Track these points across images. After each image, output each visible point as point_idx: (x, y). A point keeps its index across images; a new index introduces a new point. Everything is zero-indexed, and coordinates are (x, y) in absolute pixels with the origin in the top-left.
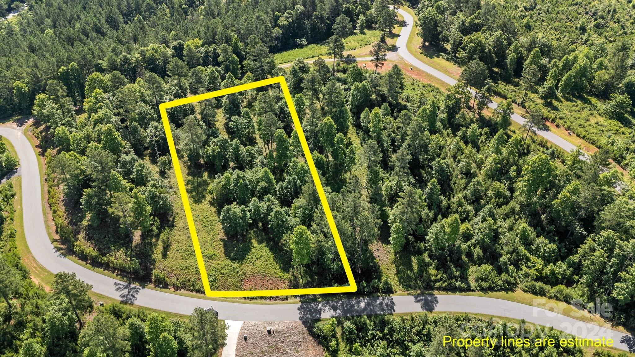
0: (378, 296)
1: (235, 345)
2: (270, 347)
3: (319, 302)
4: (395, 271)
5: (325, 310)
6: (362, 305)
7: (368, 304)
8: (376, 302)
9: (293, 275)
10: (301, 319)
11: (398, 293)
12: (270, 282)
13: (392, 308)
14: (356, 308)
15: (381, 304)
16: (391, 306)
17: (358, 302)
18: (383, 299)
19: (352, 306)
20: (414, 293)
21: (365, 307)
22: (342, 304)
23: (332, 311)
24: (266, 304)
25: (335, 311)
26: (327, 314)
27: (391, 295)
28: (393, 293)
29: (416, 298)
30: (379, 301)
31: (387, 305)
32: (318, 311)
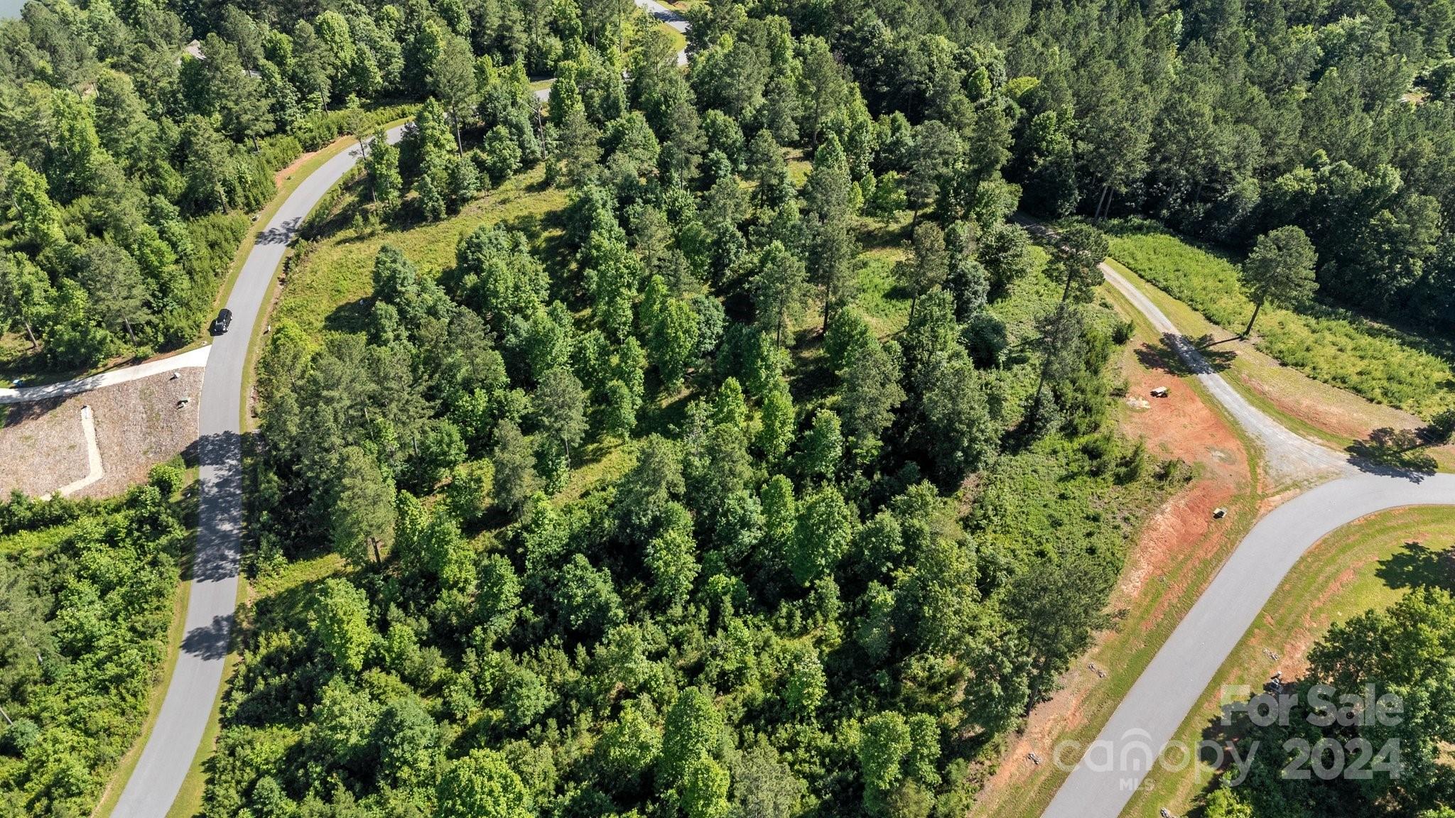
0: (243, 553)
2: (157, 414)
3: (241, 461)
5: (220, 469)
6: (227, 527)
7: (226, 536)
8: (230, 549)
10: (204, 439)
11: (248, 588)
13: (207, 578)
14: (220, 517)
15: (224, 558)
16: (216, 575)
17: (233, 520)
18: (234, 561)
19: (225, 510)
20: (242, 617)
21: (219, 531)
22: (234, 495)
23: (217, 480)
24: (243, 387)
25: (217, 485)
26: (209, 474)
27: (243, 575)
28: (248, 578)
29: (228, 619)
30: (230, 554)
31: (218, 567)
32: (218, 460)
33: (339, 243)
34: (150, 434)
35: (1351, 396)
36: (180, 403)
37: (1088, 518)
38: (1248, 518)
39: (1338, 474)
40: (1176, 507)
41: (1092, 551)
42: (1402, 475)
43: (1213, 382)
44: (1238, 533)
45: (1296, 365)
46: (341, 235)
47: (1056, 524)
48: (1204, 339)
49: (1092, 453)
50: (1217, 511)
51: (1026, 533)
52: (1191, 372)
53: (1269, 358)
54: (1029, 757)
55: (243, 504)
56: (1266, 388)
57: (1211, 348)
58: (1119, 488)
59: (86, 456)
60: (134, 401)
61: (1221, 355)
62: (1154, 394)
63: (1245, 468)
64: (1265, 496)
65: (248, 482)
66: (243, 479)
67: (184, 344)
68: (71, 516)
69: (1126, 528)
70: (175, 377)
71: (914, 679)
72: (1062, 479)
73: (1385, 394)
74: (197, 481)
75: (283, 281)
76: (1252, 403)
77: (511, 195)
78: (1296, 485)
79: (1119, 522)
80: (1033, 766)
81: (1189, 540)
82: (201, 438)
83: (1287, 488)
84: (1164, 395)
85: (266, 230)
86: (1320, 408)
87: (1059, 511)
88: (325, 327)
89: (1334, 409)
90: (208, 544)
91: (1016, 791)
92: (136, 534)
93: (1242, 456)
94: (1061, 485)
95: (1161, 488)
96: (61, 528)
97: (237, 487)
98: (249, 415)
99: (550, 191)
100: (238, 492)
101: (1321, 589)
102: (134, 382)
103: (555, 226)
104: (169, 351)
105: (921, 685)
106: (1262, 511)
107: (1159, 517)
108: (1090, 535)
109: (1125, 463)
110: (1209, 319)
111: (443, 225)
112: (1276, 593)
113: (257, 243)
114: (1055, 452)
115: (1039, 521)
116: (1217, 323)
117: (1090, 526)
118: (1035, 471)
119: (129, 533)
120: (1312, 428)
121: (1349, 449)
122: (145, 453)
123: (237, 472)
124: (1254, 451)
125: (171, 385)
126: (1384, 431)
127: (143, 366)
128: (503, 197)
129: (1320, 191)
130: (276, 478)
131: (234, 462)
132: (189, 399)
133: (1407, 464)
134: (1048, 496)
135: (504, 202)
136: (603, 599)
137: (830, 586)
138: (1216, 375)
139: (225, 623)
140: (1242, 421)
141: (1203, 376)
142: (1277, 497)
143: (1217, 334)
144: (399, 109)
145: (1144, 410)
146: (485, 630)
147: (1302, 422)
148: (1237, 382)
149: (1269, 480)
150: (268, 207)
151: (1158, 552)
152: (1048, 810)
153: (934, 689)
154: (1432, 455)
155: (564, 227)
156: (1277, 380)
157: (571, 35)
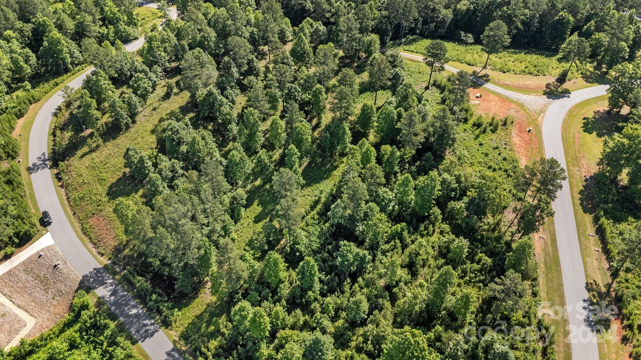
0: (153, 318)
1: (31, 255)
2: (44, 277)
3: (114, 278)
4: (199, 312)
5: (107, 287)
6: (134, 311)
7: (137, 316)
8: (145, 320)
9: (128, 242)
10: (85, 277)
11: (170, 332)
12: (107, 232)
13: (145, 338)
14: (126, 309)
15: (146, 325)
16: (148, 335)
17: (134, 307)
18: (152, 324)
19: (127, 305)
20: (179, 346)
21: (132, 315)
22: (124, 296)
23: (110, 293)
24: (85, 245)
25: (111, 295)
26: (102, 292)
27: (163, 328)
28: (167, 328)
29: (173, 350)
30: (147, 322)
31: (146, 331)
32: (102, 283)
33: (82, 157)
34: (49, 288)
35: (530, 76)
36: (55, 266)
37: (494, 148)
38: (538, 128)
39: (549, 104)
40: (516, 134)
41: (505, 159)
42: (564, 97)
43: (488, 86)
44: (539, 134)
45: (508, 71)
46: (79, 153)
47: (487, 155)
48: (474, 72)
49: (478, 125)
50: (528, 130)
51: (480, 163)
52: (481, 85)
53: (498, 72)
54: (540, 237)
55: (133, 297)
56: (507, 83)
57: (479, 75)
58: (495, 134)
59: (17, 316)
60: (23, 276)
61: (484, 76)
62: (477, 97)
63: (522, 112)
64: (536, 119)
65: (126, 287)
66: (122, 286)
67: (32, 238)
68: (38, 347)
69: (508, 147)
70: (40, 256)
71: (484, 230)
72: (475, 139)
73: (538, 72)
74: (99, 298)
75: (62, 186)
76: (507, 89)
77: (155, 105)
78: (541, 112)
79: (504, 146)
80: (543, 240)
81: (528, 143)
82: (83, 277)
83: (540, 114)
84: (481, 96)
85: (30, 165)
86: (526, 83)
87: (484, 149)
88: (110, 199)
89: (530, 83)
90: (131, 323)
91: (545, 250)
92: (86, 337)
93: (519, 108)
94: (476, 141)
95: (507, 129)
96: (34, 355)
97: (123, 291)
98: (99, 257)
99: (173, 97)
100: (125, 293)
101: (574, 143)
102: (15, 268)
103: (189, 112)
104: (24, 244)
105: (488, 231)
106: (540, 124)
107: (514, 139)
108: (500, 154)
109: (491, 124)
110: (469, 65)
111: (132, 130)
112: (564, 150)
113: (30, 173)
114: (465, 130)
115: (480, 156)
116: (473, 65)
117: (497, 151)
118: (464, 139)
119: (82, 338)
120: (529, 91)
121: (544, 94)
122: (53, 299)
123: (117, 285)
124: (521, 105)
125: (41, 260)
126: (547, 84)
127: (14, 258)
128: (152, 107)
129: (474, 7)
130: (141, 278)
131: (111, 281)
132: (59, 262)
133: (562, 93)
134: (476, 147)
135: (155, 109)
136: (361, 255)
137: (436, 210)
138: (488, 84)
139: (173, 353)
140: (509, 97)
141: (485, 85)
142: (540, 118)
143: (478, 69)
144: (52, 82)
145: (479, 104)
146: (314, 292)
147: (526, 90)
148: (495, 83)
149: (533, 113)
150: (21, 153)
151: (522, 151)
152: (559, 252)
153: (493, 230)
154: (565, 87)
155: (193, 112)
156: (507, 78)
157: (118, 22)
